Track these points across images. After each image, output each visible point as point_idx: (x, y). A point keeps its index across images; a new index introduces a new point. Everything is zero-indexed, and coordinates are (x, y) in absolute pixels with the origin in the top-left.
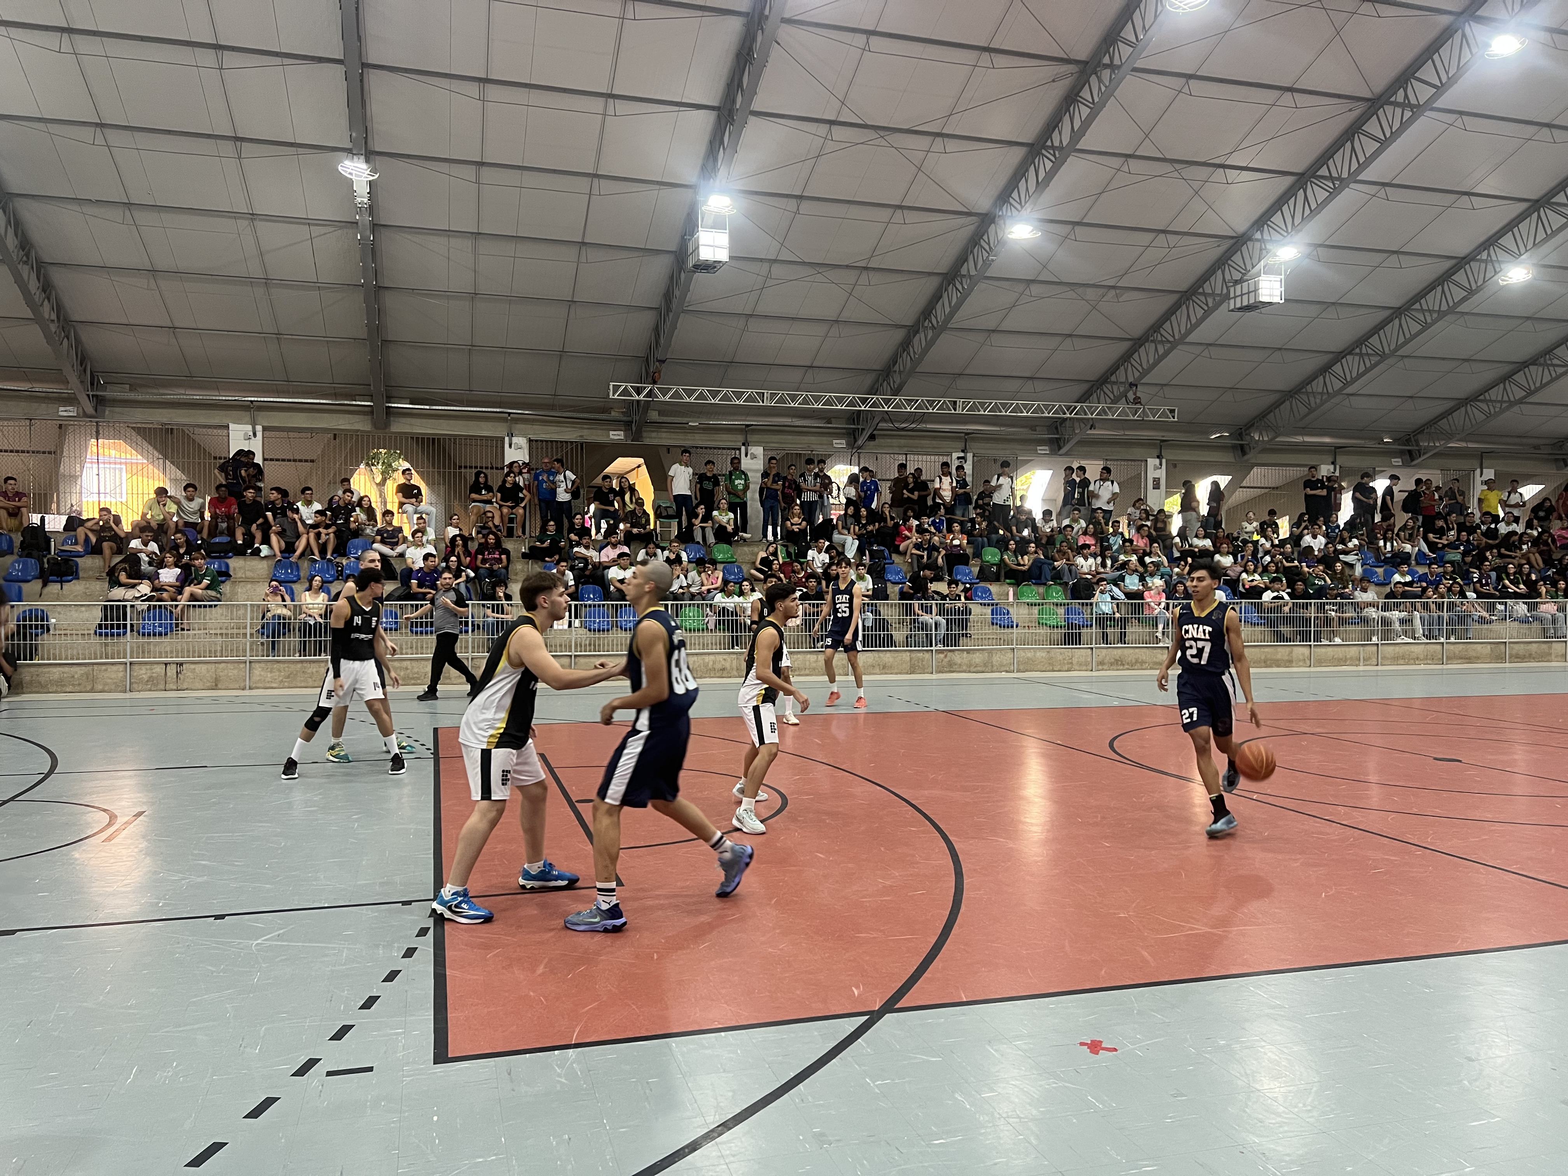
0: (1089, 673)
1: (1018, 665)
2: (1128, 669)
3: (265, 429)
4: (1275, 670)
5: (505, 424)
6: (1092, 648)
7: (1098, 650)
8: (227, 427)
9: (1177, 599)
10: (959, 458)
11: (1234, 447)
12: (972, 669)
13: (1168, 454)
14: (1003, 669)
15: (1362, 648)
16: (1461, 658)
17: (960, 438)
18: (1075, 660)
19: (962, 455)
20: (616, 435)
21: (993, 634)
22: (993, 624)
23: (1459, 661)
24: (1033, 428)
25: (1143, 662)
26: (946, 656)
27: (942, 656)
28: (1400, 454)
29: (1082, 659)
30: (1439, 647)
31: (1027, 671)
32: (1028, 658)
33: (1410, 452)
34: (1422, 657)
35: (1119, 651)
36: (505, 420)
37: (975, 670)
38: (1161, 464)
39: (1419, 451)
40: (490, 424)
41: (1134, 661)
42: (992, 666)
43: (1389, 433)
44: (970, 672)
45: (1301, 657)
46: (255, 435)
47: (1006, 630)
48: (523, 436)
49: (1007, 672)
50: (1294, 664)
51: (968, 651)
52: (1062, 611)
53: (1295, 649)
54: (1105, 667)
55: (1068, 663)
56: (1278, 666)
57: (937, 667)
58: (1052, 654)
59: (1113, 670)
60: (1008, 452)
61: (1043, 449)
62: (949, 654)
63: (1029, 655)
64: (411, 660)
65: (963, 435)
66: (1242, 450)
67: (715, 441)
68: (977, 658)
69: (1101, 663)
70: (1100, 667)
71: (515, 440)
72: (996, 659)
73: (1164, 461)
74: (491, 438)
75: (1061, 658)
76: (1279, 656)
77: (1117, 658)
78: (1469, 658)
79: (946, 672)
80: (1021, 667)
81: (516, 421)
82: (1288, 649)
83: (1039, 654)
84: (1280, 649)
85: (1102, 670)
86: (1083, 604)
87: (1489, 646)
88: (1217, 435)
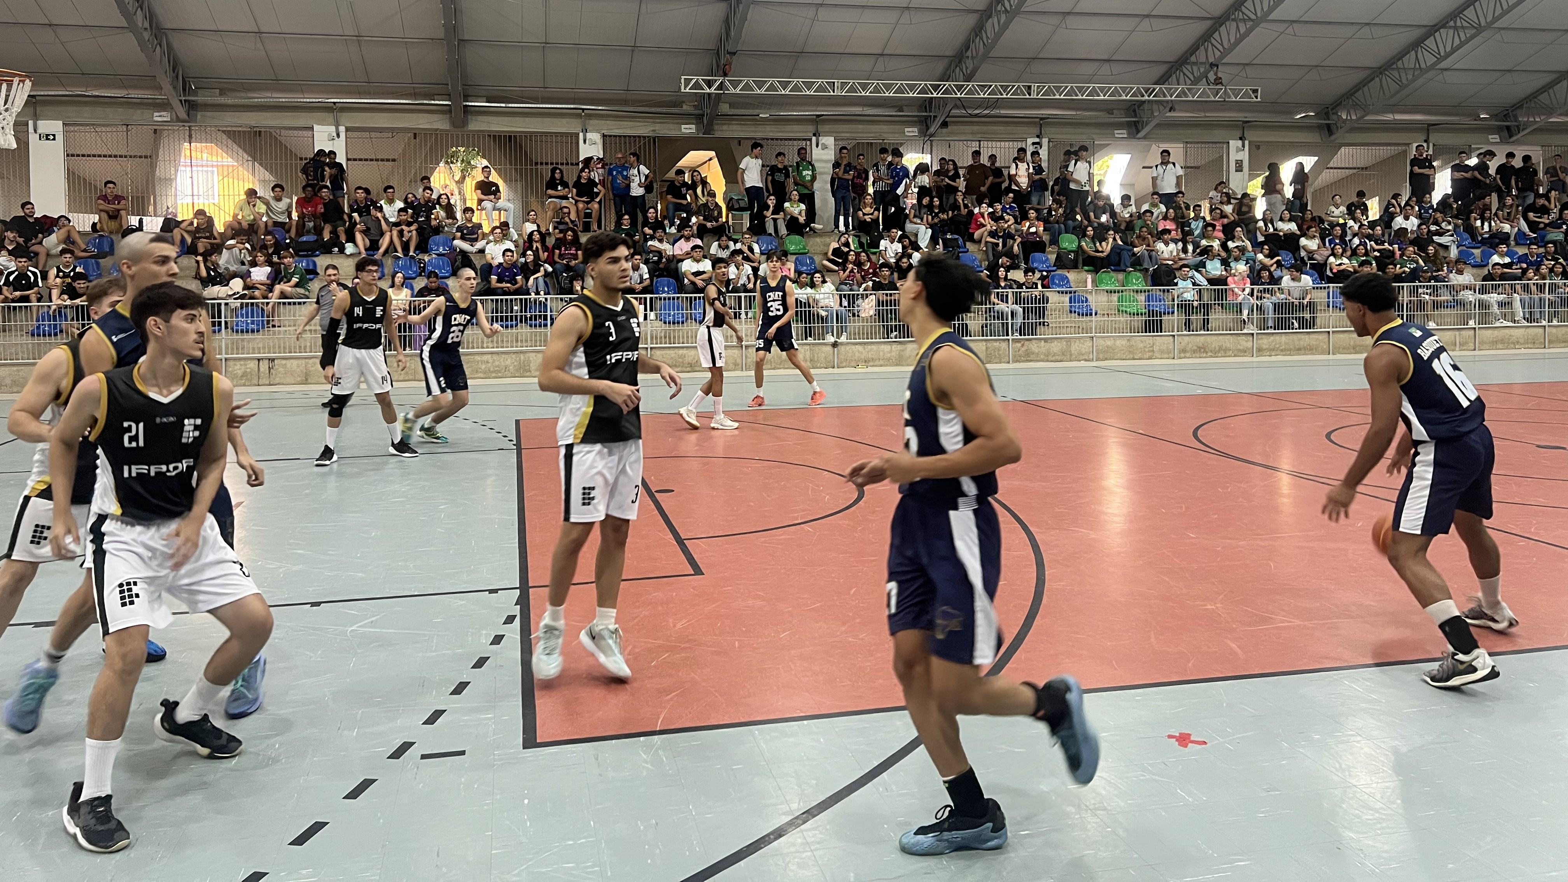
0: (1171, 361)
1: (1098, 353)
2: (1211, 357)
3: (347, 130)
5: (579, 121)
6: (1174, 336)
7: (1180, 338)
8: (312, 128)
9: (1263, 284)
10: (1034, 144)
11: (1320, 127)
12: (1050, 358)
13: (1252, 135)
14: (1081, 357)
15: (1457, 333)
16: (1564, 342)
17: (1035, 123)
18: (1156, 348)
19: (1037, 140)
20: (688, 129)
21: (1071, 322)
22: (1071, 312)
23: (1562, 345)
24: (1110, 112)
25: (1226, 350)
26: (1023, 345)
27: (1019, 345)
28: (1498, 130)
29: (1164, 347)
30: (1541, 330)
31: (1106, 359)
32: (1107, 347)
33: (1508, 128)
34: (1522, 341)
35: (1202, 338)
36: (579, 116)
37: (1053, 359)
38: (1243, 146)
39: (1518, 127)
40: (564, 121)
41: (1217, 348)
42: (1071, 355)
43: (1486, 109)
44: (1048, 361)
46: (338, 136)
47: (1085, 318)
48: (597, 131)
49: (1086, 360)
51: (1046, 340)
52: (1143, 298)
54: (1188, 355)
55: (1149, 351)
57: (1014, 356)
58: (1133, 342)
59: (1196, 357)
60: (1084, 137)
61: (1121, 133)
62: (1027, 343)
63: (1109, 343)
64: (492, 353)
65: (1038, 120)
66: (1329, 130)
67: (788, 132)
68: (1056, 347)
69: (1184, 351)
70: (1182, 355)
71: (589, 135)
72: (1075, 347)
73: (1247, 142)
74: (566, 135)
75: (1142, 345)
77: (1201, 345)
79: (1023, 361)
80: (1101, 356)
81: (590, 116)
83: (1119, 342)
85: (1185, 357)
86: (1164, 291)
88: (1303, 115)
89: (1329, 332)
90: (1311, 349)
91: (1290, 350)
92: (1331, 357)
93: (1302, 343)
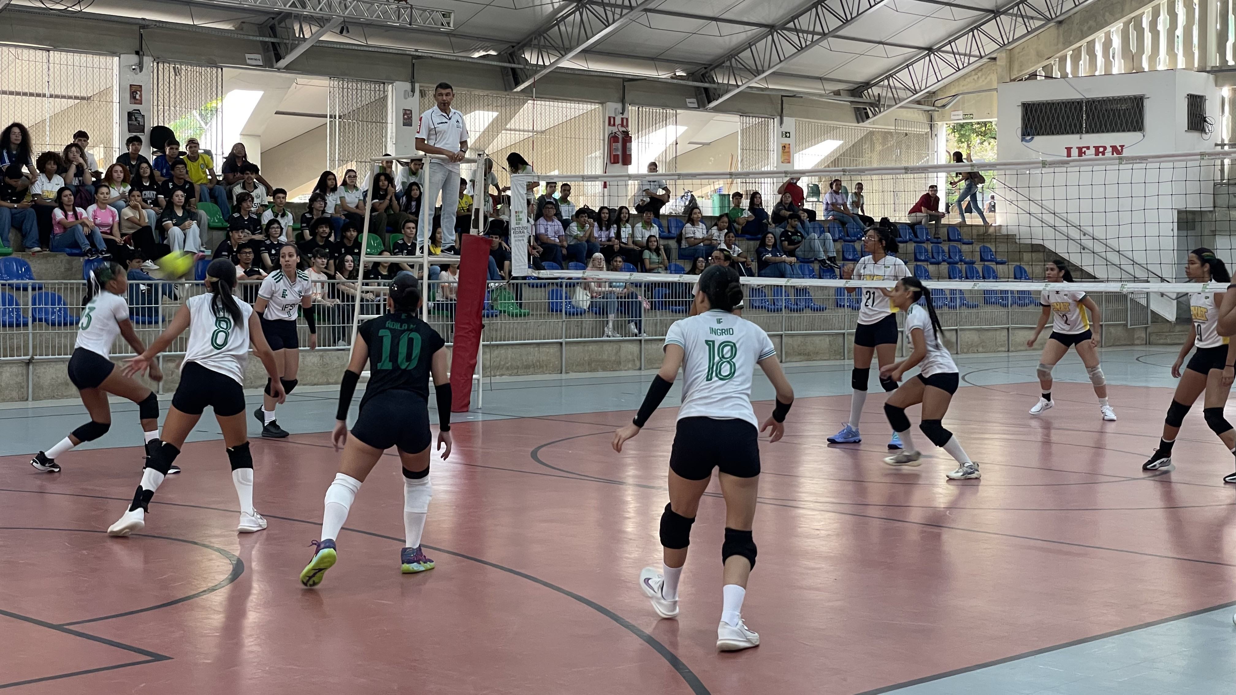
4: (600, 374)
11: (502, 72)
13: (422, 76)
16: (800, 354)
17: (130, 31)
19: (136, 58)
23: (798, 358)
24: (238, 26)
28: (694, 92)
33: (706, 91)
38: (413, 90)
39: (716, 91)
43: (683, 64)
45: (630, 357)
50: (621, 367)
53: (624, 345)
56: (604, 369)
61: (254, 58)
65: (133, 27)
66: (516, 76)
73: (417, 86)
76: (605, 357)
78: (809, 355)
82: (616, 346)
84: (606, 347)
87: (827, 339)
88: (482, 53)
89: (561, 344)
90: (541, 367)
91: (518, 368)
92: (564, 376)
93: (530, 358)
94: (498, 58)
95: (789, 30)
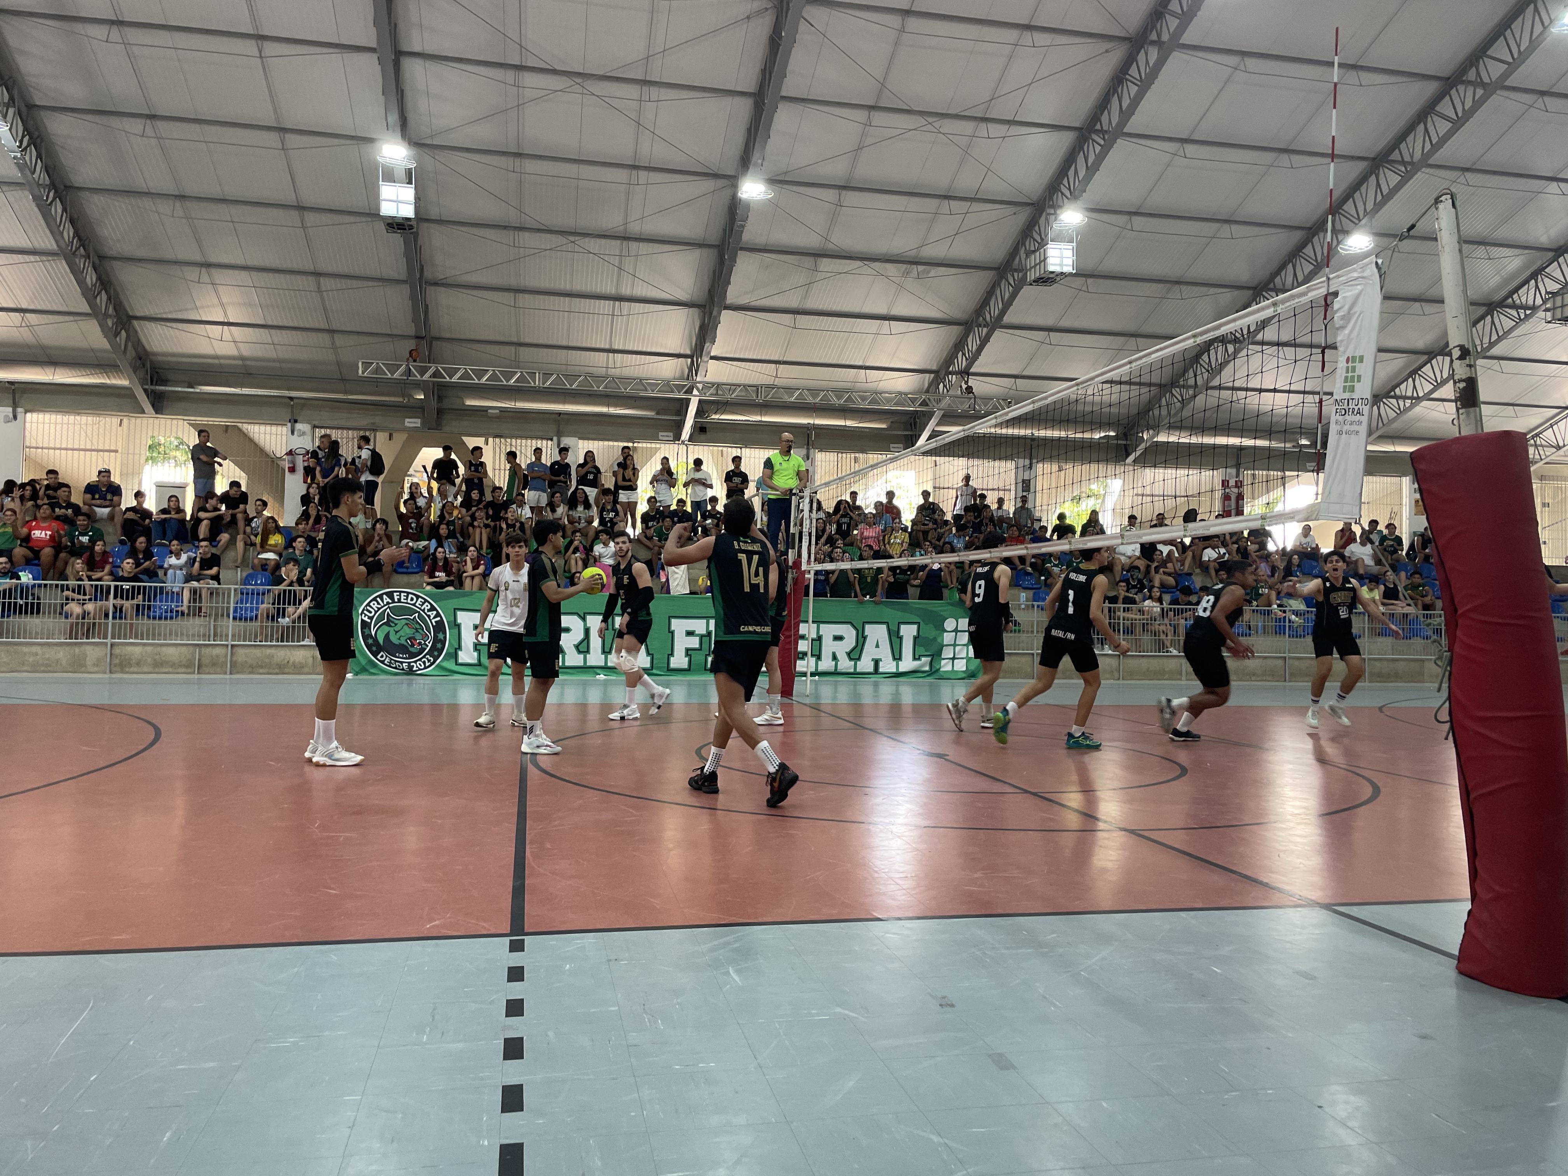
5: (288, 410)
11: (1118, 448)
20: (412, 423)
36: (287, 405)
38: (1031, 465)
60: (857, 449)
61: (897, 447)
66: (1126, 451)
81: (301, 406)
88: (1103, 434)
94: (1116, 437)
95: (1392, 397)
